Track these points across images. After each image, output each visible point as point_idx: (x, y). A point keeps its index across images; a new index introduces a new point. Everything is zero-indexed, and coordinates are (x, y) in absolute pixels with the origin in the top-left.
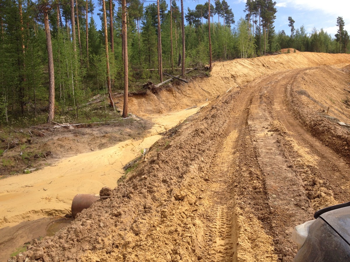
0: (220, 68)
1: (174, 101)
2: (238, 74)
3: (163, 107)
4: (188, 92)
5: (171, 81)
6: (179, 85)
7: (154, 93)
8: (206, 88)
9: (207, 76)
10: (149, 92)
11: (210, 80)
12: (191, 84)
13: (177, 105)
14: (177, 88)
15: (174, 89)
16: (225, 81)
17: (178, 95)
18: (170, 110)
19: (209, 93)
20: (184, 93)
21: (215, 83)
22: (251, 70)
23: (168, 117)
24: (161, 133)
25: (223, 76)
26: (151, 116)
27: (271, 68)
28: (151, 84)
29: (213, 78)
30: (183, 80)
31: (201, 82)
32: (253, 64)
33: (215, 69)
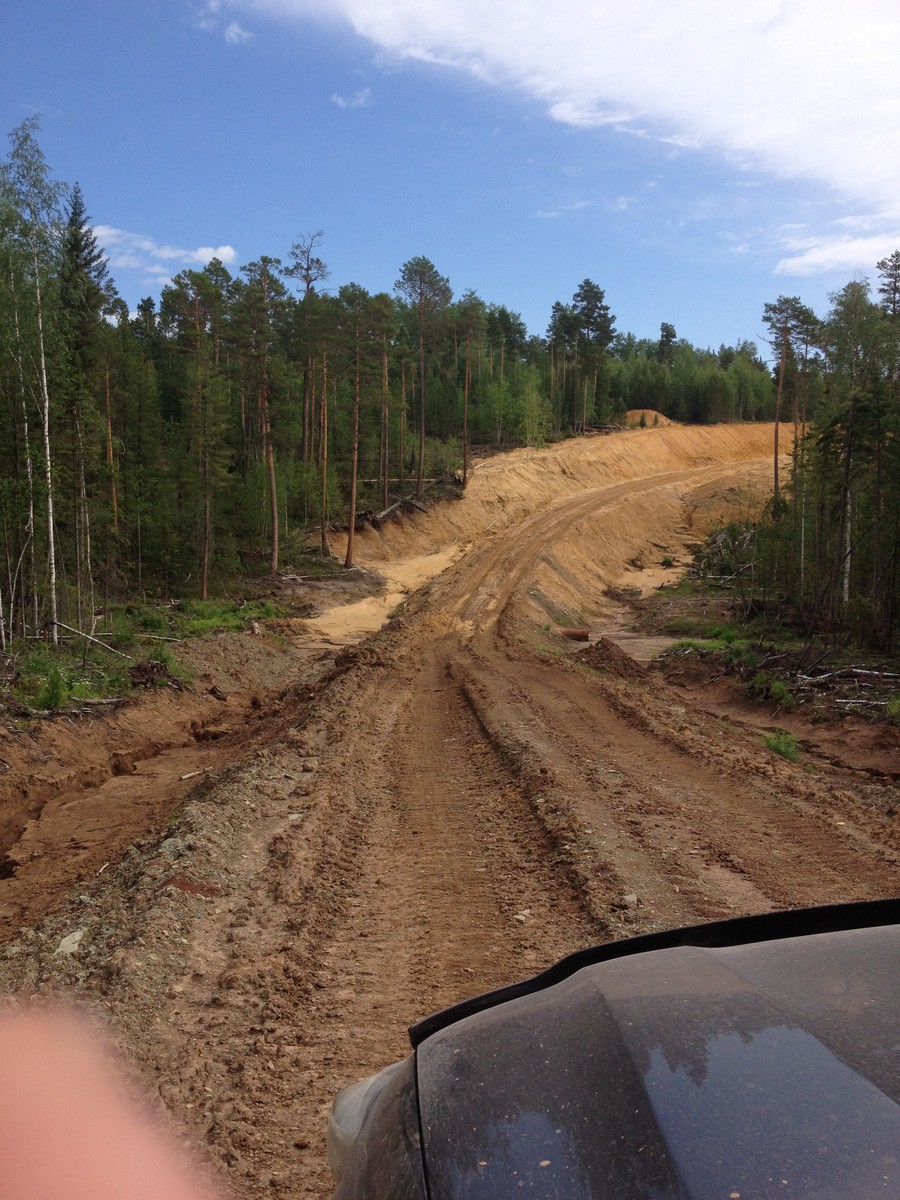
0: (481, 482)
1: (404, 541)
2: (510, 496)
3: (389, 551)
4: (427, 525)
5: (400, 506)
6: (411, 512)
7: (374, 527)
8: (454, 519)
9: (459, 497)
10: (367, 525)
11: (462, 505)
12: (431, 512)
13: (410, 547)
14: (409, 518)
15: (405, 521)
16: (487, 507)
17: (411, 530)
18: (399, 555)
19: (460, 528)
20: (420, 528)
22: (534, 485)
23: (399, 568)
24: (401, 592)
25: (484, 499)
26: (374, 565)
27: (578, 476)
28: (371, 513)
29: (467, 501)
30: (417, 504)
31: (448, 508)
32: (543, 470)
33: (472, 485)
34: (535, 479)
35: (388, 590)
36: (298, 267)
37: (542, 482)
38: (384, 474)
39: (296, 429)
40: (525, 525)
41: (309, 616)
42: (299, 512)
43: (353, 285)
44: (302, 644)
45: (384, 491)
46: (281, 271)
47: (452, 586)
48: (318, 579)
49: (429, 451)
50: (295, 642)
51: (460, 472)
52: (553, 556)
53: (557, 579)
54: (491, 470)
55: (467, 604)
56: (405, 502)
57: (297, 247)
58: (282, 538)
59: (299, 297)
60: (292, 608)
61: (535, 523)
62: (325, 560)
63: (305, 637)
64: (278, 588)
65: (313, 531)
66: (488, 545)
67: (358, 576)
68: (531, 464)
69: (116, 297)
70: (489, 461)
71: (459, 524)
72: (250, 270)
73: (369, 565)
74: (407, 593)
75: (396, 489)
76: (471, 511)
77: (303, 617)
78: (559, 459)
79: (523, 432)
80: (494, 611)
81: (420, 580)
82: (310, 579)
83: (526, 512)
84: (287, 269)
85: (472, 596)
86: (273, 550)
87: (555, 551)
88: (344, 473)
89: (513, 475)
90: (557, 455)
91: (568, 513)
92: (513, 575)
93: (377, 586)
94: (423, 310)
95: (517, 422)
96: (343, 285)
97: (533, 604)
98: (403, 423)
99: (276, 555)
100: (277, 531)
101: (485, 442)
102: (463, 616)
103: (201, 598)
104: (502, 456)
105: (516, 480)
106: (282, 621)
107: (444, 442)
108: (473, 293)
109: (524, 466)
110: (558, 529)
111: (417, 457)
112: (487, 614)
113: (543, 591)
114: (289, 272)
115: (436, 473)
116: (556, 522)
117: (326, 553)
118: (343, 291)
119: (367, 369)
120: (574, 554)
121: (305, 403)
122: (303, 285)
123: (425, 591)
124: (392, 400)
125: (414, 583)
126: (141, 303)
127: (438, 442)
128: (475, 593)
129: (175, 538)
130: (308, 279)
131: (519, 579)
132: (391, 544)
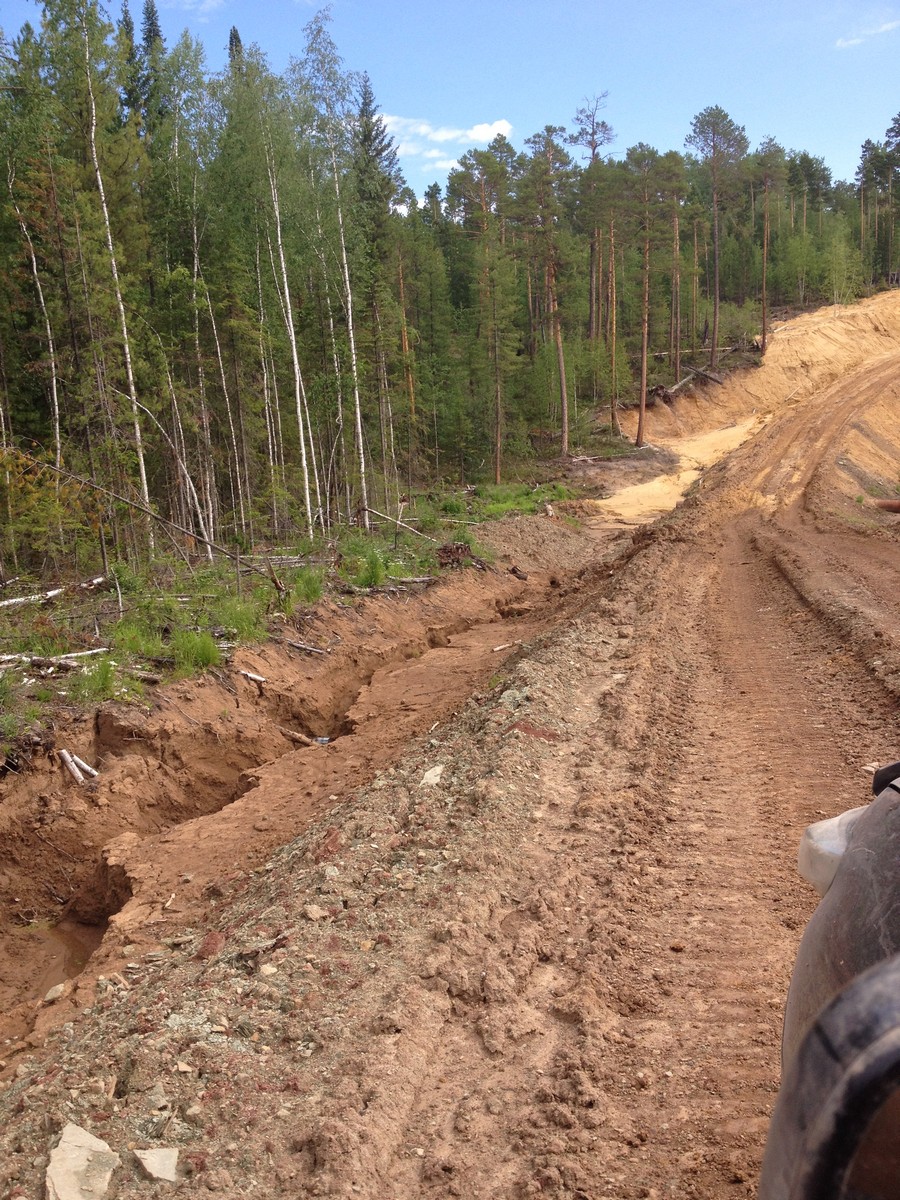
0: (782, 347)
1: (698, 416)
2: (815, 360)
3: (682, 427)
4: (722, 397)
5: (693, 379)
6: (705, 385)
7: (666, 402)
8: (752, 389)
9: (757, 364)
10: (658, 401)
11: (761, 374)
12: (727, 383)
13: (704, 422)
14: (702, 390)
15: (698, 393)
16: (789, 374)
17: (704, 403)
18: (693, 430)
19: (758, 399)
20: (715, 401)
21: (770, 380)
22: (843, 346)
23: (692, 444)
24: (695, 469)
25: (786, 365)
26: (666, 443)
27: (893, 333)
28: (662, 388)
29: (766, 369)
30: (712, 376)
31: (745, 377)
32: (852, 328)
33: (771, 350)
34: (844, 339)
35: (681, 467)
36: (583, 132)
37: (851, 342)
38: (675, 346)
39: (582, 307)
40: (832, 391)
41: (600, 497)
42: (588, 392)
43: (641, 145)
44: (595, 525)
45: (675, 364)
46: (565, 140)
47: (752, 460)
48: (609, 460)
49: (724, 317)
50: (588, 523)
51: (758, 338)
52: (865, 422)
53: (870, 448)
54: (793, 333)
55: (768, 477)
56: (698, 374)
57: (582, 112)
58: (571, 420)
59: (585, 164)
60: (583, 490)
61: (843, 388)
62: (615, 440)
63: (597, 517)
64: (569, 470)
65: (602, 410)
66: (791, 414)
67: (650, 455)
68: (839, 323)
69: (406, 186)
70: (790, 323)
71: (758, 394)
72: (534, 142)
73: (661, 442)
74: (702, 469)
75: (689, 360)
76: (771, 380)
77: (594, 499)
78: (871, 315)
79: (830, 289)
80: (798, 484)
81: (715, 455)
82: (600, 460)
83: (833, 376)
84: (571, 137)
85: (773, 469)
86: (563, 432)
87: (867, 417)
88: (633, 348)
89: (817, 336)
90: (868, 311)
91: (882, 374)
92: (819, 444)
93: (670, 464)
94: (715, 164)
95: (822, 278)
96: (631, 146)
97: (843, 475)
98: (695, 290)
99: (566, 436)
100: (566, 412)
101: (786, 303)
102: (764, 491)
103: (496, 483)
104: (806, 317)
105: (820, 342)
106: (574, 503)
107: (740, 307)
108: (772, 140)
109: (831, 325)
110: (871, 392)
111: (711, 325)
112: (791, 487)
113: (854, 460)
114: (574, 140)
115: (732, 340)
116: (868, 384)
117: (616, 433)
118: (631, 153)
119: (658, 234)
120: (890, 418)
121: (591, 277)
122: (589, 152)
123: (721, 467)
124: (683, 266)
125: (709, 459)
126: (428, 190)
127: (733, 307)
128: (777, 465)
129: (468, 425)
130: (593, 145)
131: (826, 448)
132: (684, 419)
